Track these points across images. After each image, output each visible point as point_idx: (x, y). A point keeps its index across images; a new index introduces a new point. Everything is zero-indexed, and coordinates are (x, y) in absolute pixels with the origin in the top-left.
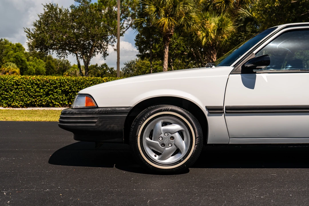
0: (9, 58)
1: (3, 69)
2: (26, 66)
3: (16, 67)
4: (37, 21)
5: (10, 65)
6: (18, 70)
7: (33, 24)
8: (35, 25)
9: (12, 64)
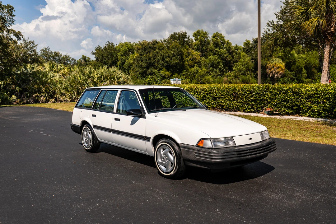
0: (278, 54)
1: (269, 65)
2: (294, 59)
3: (282, 62)
4: (269, 21)
5: (276, 61)
6: (283, 65)
7: (267, 24)
8: (269, 25)
9: (278, 59)
